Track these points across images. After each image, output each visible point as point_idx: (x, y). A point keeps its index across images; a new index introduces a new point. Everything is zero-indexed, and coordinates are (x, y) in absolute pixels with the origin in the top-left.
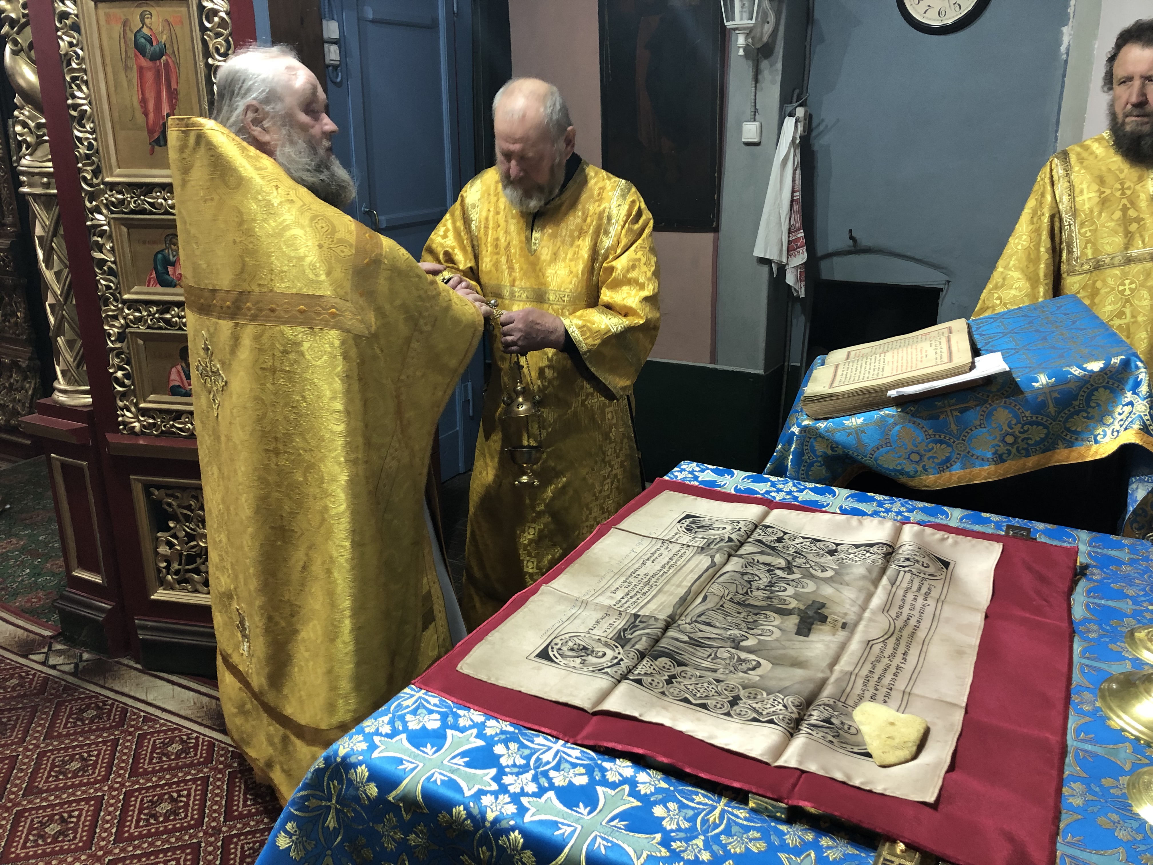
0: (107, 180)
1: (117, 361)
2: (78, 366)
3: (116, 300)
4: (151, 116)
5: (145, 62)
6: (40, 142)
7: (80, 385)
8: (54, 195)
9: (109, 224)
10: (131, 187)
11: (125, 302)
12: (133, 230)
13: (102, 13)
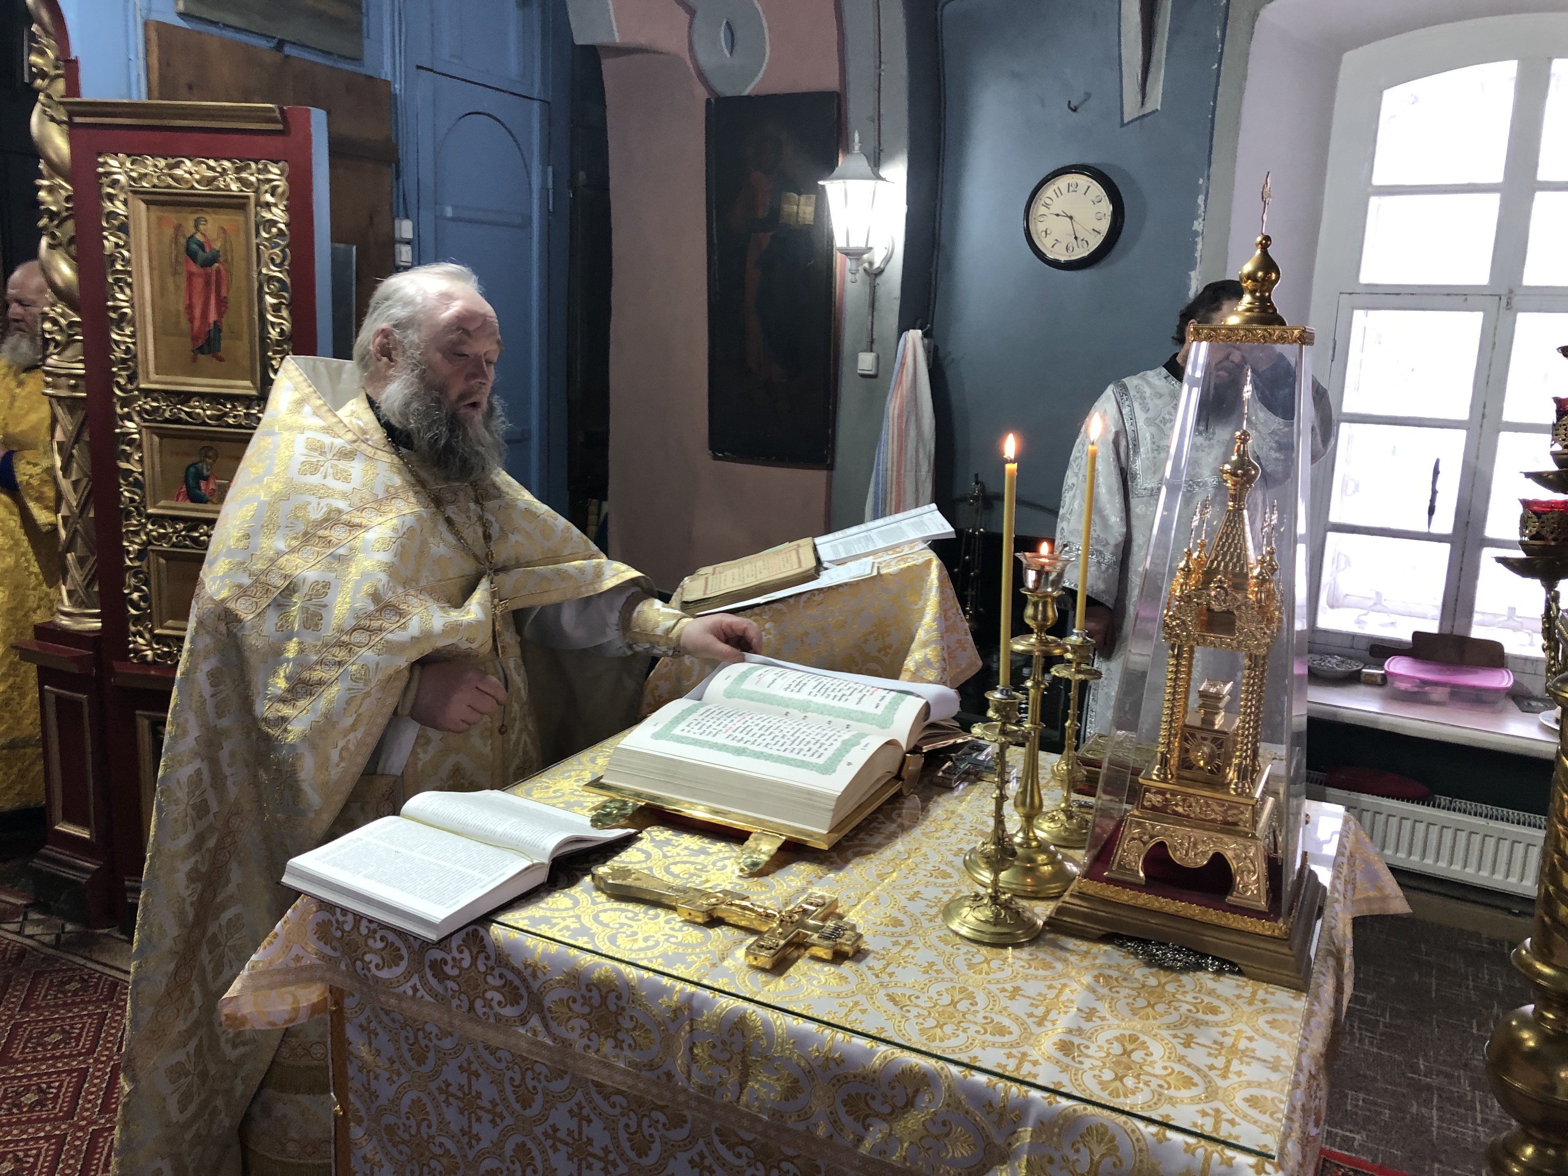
0: (142, 386)
1: (133, 581)
2: (89, 585)
3: (140, 514)
4: (197, 323)
5: (195, 268)
6: (70, 342)
7: (88, 608)
8: (82, 398)
9: (140, 433)
10: (168, 395)
11: (149, 517)
12: (165, 440)
13: (153, 216)
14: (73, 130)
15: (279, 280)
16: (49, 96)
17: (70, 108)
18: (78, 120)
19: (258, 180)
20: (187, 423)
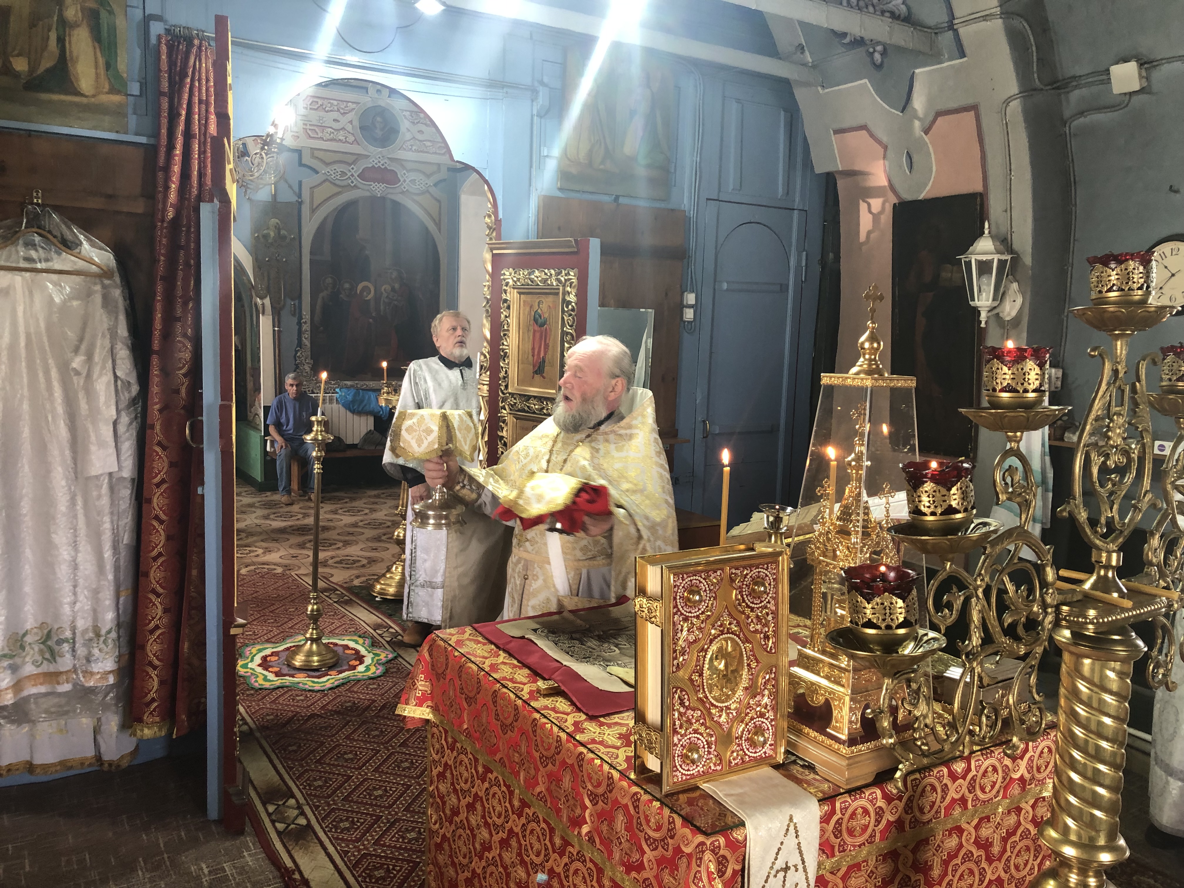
0: (510, 391)
4: (535, 358)
5: (537, 329)
9: (508, 416)
10: (521, 396)
12: (518, 421)
13: (521, 300)
14: (493, 256)
16: (491, 239)
17: (492, 246)
19: (566, 280)
20: (528, 412)
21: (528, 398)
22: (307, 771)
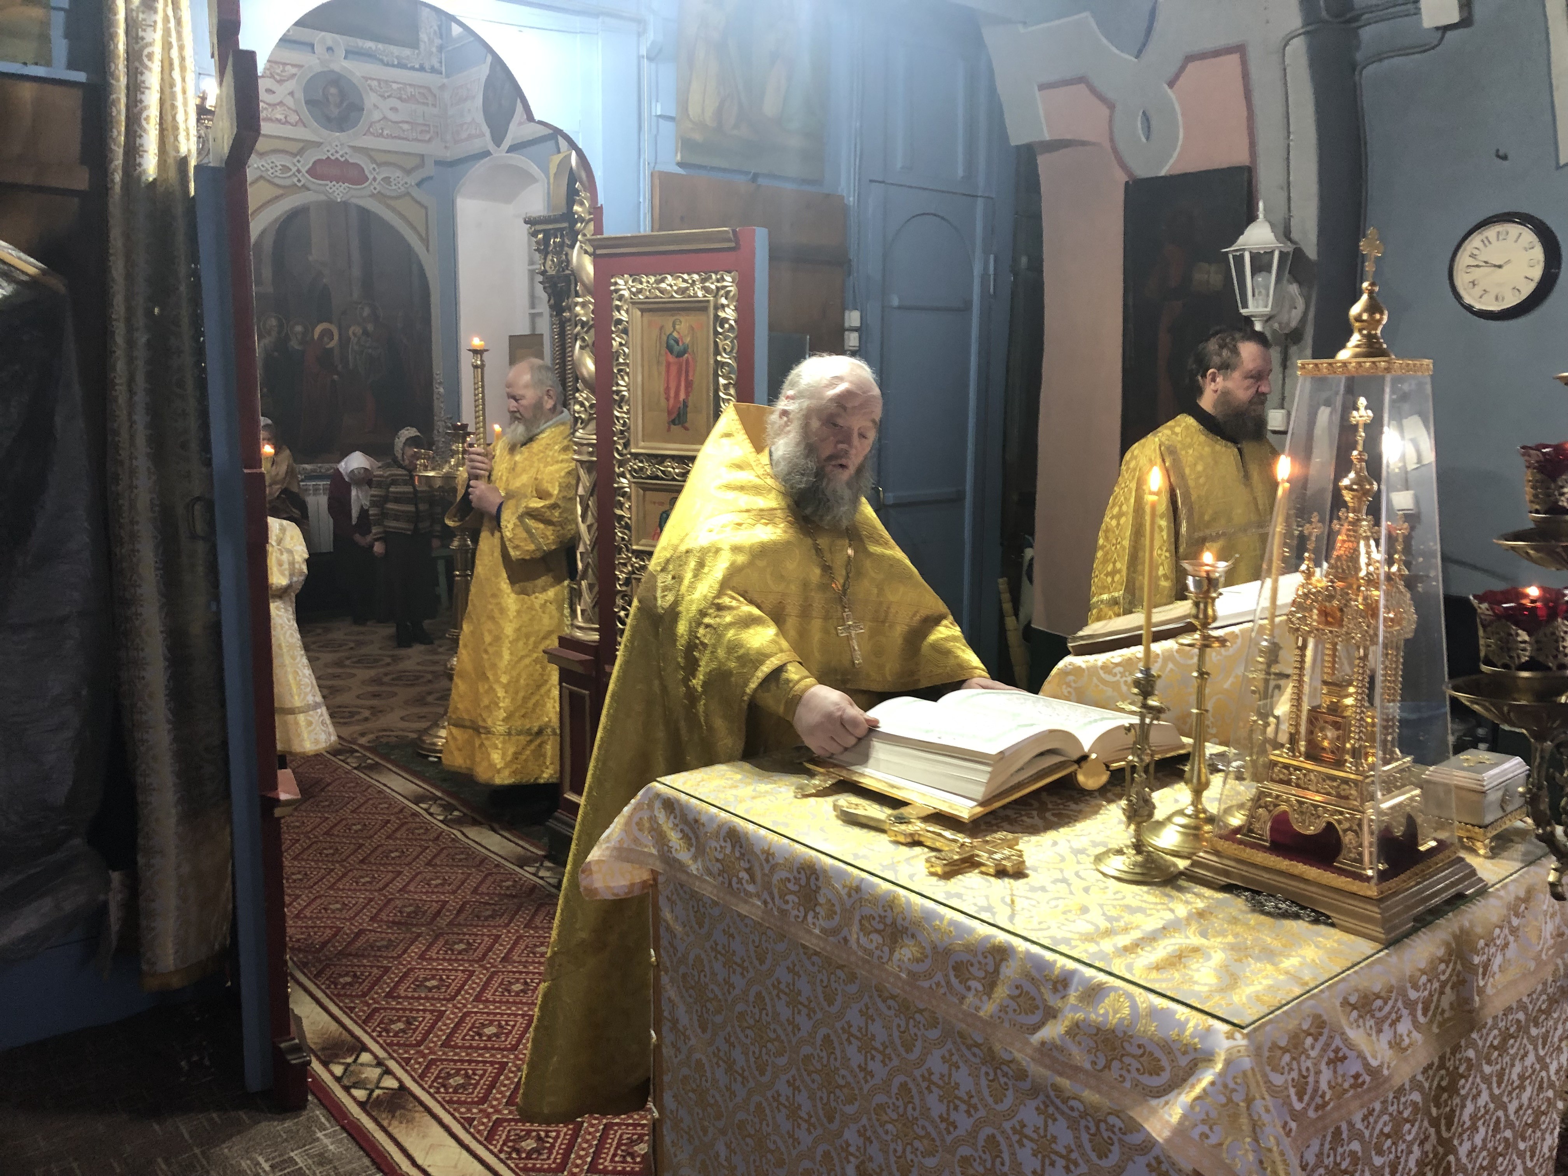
0: (633, 451)
1: (621, 602)
2: (593, 605)
3: (628, 550)
4: (672, 401)
5: (672, 359)
6: (590, 420)
7: (592, 623)
8: (595, 462)
9: (630, 487)
10: (650, 457)
11: (634, 552)
12: (648, 493)
13: (645, 319)
14: (596, 258)
15: (728, 364)
16: (584, 235)
17: (596, 243)
18: (599, 252)
19: (717, 288)
20: (662, 479)
21: (661, 459)
22: (376, 1010)
